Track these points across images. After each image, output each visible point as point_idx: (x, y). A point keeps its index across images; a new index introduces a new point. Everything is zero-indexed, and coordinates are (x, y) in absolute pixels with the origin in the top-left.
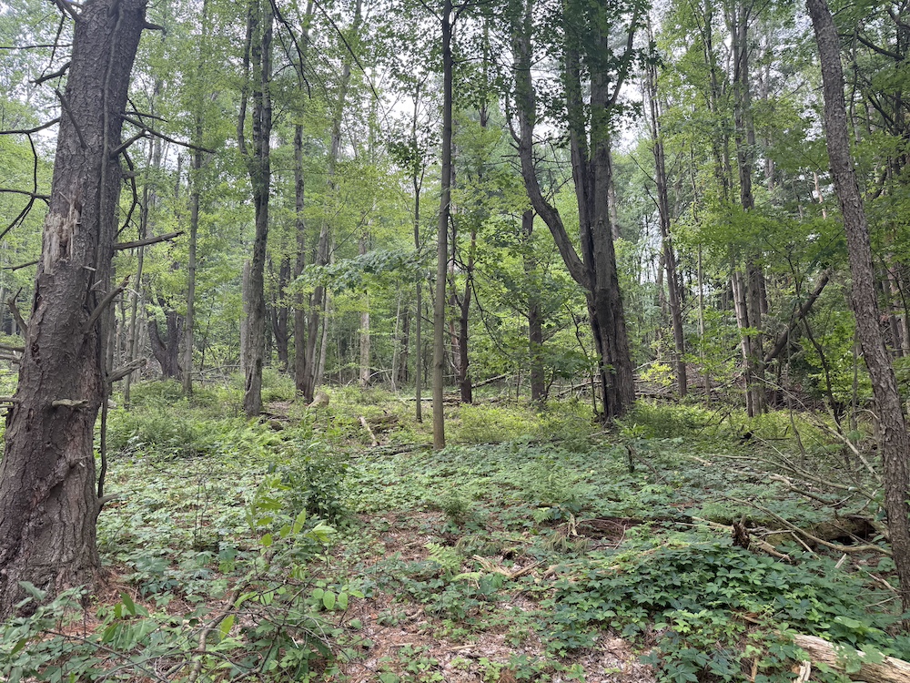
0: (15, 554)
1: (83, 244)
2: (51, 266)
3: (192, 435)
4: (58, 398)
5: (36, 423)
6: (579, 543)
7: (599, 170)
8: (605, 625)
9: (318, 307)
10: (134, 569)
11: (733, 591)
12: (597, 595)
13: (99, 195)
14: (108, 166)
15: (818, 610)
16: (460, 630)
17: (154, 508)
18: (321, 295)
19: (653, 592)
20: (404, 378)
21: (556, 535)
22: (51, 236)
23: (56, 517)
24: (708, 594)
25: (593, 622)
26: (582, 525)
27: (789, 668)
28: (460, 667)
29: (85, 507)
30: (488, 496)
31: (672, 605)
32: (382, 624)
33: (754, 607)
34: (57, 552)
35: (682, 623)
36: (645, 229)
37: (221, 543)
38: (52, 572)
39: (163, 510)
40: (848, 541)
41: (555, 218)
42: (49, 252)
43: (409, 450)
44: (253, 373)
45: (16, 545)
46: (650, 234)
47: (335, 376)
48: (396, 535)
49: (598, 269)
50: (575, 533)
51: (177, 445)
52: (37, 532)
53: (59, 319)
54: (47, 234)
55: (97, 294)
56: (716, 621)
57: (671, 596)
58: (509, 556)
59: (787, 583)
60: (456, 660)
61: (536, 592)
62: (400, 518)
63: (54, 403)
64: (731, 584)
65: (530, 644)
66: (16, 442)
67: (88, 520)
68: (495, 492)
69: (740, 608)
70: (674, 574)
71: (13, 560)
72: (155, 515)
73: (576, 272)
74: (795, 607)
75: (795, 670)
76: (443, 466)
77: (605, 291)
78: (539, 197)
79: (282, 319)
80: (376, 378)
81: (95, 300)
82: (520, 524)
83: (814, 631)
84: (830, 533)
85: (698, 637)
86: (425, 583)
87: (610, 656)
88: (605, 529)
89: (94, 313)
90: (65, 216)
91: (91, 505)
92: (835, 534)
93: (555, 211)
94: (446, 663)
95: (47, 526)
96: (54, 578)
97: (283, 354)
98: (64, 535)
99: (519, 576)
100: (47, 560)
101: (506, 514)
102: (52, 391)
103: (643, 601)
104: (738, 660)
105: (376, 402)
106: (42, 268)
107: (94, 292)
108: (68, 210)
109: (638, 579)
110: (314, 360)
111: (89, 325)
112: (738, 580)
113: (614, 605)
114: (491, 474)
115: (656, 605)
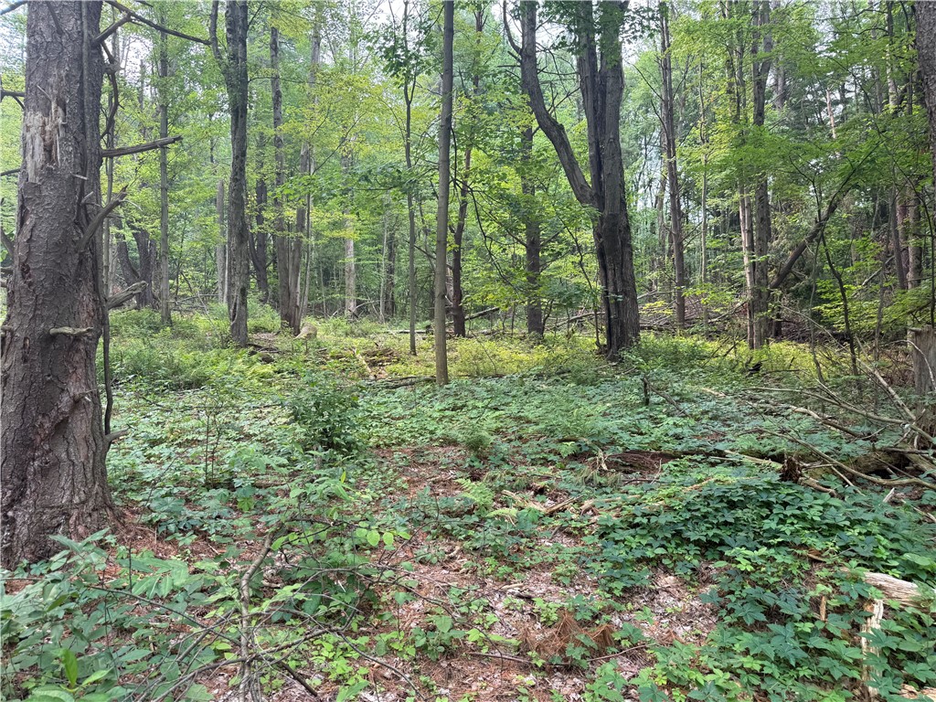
0: (21, 495)
1: (71, 149)
2: (36, 174)
3: (180, 367)
4: (55, 326)
5: (33, 353)
6: (611, 478)
7: (610, 82)
8: (655, 563)
9: (300, 234)
10: (150, 510)
11: (792, 528)
12: (645, 532)
13: (82, 91)
14: (90, 57)
15: (884, 547)
16: (504, 569)
17: (154, 443)
18: (303, 219)
19: (704, 528)
20: (391, 310)
21: (586, 470)
22: (33, 138)
23: (64, 455)
24: (764, 531)
25: (644, 560)
26: (611, 459)
27: (860, 607)
28: (512, 608)
29: (93, 445)
30: (504, 430)
31: (726, 542)
32: (421, 562)
33: (818, 544)
34: (68, 493)
35: (744, 562)
36: (644, 151)
37: (235, 480)
38: (64, 514)
39: (164, 445)
40: (885, 475)
41: (561, 135)
42: (33, 156)
43: (412, 384)
44: (238, 302)
45: (21, 486)
46: (649, 156)
47: (319, 306)
48: (416, 470)
49: (607, 193)
50: (605, 467)
51: (165, 378)
52: (44, 472)
53: (51, 236)
54: (28, 136)
55: (89, 207)
56: (779, 559)
57: (724, 534)
58: (541, 491)
59: (848, 519)
60: (506, 601)
61: (575, 528)
62: (418, 452)
63: (53, 331)
64: (789, 521)
65: (579, 582)
66: (12, 374)
67: (98, 458)
68: (513, 426)
69: (803, 546)
70: (725, 511)
71: (20, 501)
72: (156, 450)
73: (582, 195)
74: (861, 544)
75: (868, 608)
76: (451, 400)
77: (614, 216)
78: (544, 111)
79: (259, 245)
80: (362, 310)
81: (87, 215)
82: (544, 458)
83: (881, 568)
84: (868, 466)
85: (762, 575)
86: (458, 519)
87: (665, 594)
88: (635, 463)
89: (88, 230)
90: (47, 115)
91: (100, 443)
92: (873, 467)
93: (561, 127)
94: (496, 603)
95: (54, 465)
96: (67, 520)
97: (262, 283)
98: (73, 474)
99: (553, 511)
100: (57, 502)
101: (526, 448)
102: (49, 317)
103: (696, 538)
104: (807, 598)
105: (365, 334)
106: (25, 175)
107: (85, 205)
108: (50, 108)
109: (688, 515)
110: (299, 290)
111: (84, 243)
112: (794, 516)
113: (664, 543)
114: (502, 407)
115: (709, 542)
